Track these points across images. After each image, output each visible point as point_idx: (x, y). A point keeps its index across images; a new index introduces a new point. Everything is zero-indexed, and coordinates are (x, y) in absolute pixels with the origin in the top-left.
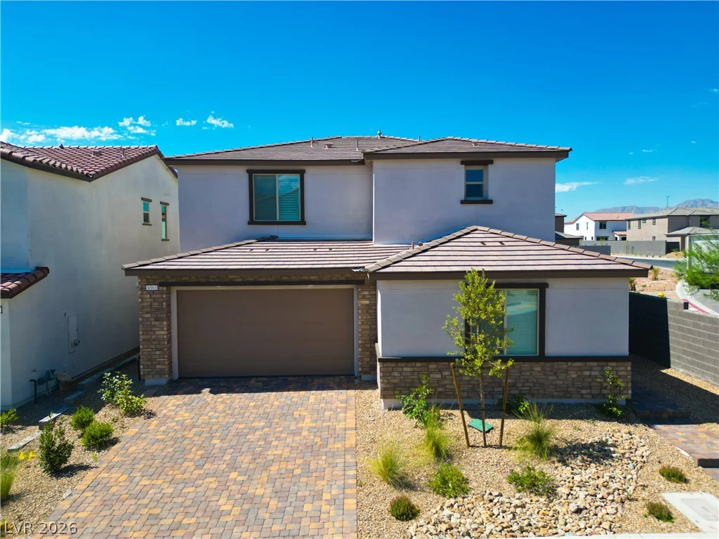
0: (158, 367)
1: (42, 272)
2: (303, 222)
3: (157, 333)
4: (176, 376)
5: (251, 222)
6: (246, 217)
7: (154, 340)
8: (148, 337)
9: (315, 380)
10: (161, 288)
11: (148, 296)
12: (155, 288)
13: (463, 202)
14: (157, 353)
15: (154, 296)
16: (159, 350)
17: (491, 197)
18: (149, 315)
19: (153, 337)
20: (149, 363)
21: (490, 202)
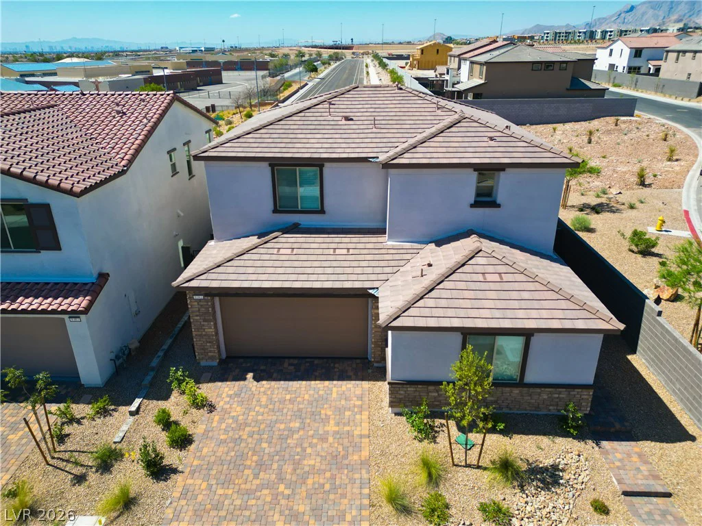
0: (209, 354)
1: (103, 277)
2: (322, 211)
3: (206, 330)
4: (224, 356)
5: (275, 211)
6: (271, 207)
7: (205, 335)
8: (200, 333)
9: (337, 365)
10: (206, 298)
11: (196, 303)
12: (201, 297)
13: (472, 206)
14: (208, 344)
15: (202, 303)
16: (210, 342)
17: (499, 201)
18: (198, 318)
19: (204, 333)
20: (202, 351)
21: (499, 206)
